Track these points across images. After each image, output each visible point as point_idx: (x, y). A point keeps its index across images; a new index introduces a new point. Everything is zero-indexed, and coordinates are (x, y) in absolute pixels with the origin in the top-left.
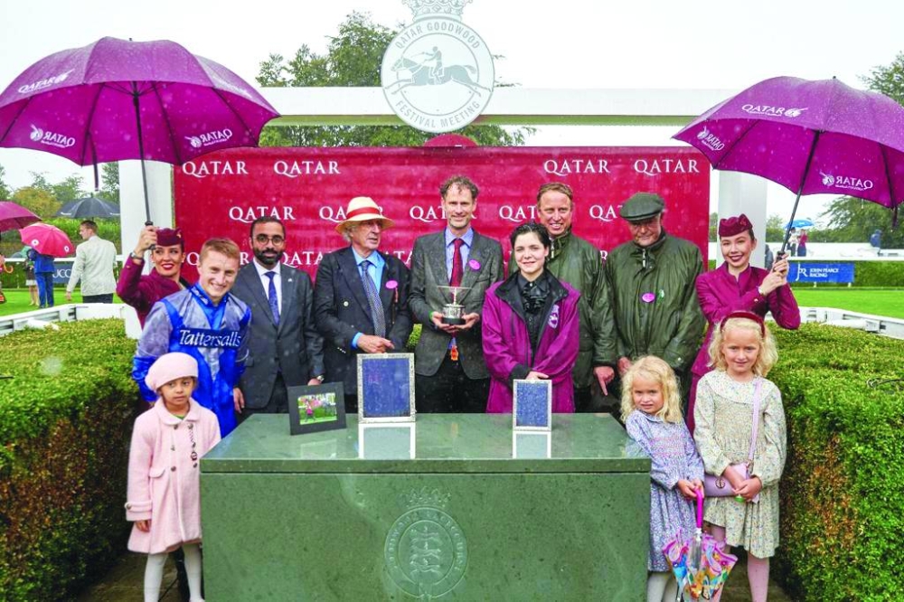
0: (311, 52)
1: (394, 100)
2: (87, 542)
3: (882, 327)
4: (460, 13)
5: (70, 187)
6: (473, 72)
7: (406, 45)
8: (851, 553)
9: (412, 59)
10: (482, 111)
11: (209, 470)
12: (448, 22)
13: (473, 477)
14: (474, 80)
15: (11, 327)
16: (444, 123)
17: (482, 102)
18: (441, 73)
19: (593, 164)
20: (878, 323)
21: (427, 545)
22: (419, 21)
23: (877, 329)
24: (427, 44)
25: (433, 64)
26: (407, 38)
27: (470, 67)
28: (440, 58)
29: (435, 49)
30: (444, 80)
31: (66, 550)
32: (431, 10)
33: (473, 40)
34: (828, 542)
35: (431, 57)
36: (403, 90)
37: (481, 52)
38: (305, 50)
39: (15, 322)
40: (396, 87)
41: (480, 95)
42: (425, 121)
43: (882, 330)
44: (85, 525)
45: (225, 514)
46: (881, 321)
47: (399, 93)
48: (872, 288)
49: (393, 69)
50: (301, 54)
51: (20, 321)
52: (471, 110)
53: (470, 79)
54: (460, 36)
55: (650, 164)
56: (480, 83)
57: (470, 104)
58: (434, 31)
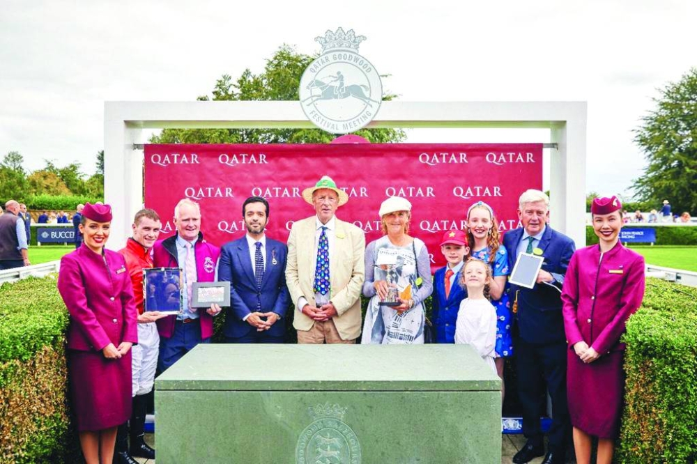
0: (252, 74)
1: (308, 110)
2: (65, 443)
3: (678, 278)
4: (357, 47)
5: (72, 171)
6: (367, 90)
7: (318, 70)
8: (662, 456)
9: (323, 81)
10: (373, 118)
11: (162, 388)
12: (348, 54)
13: (365, 394)
14: (367, 95)
15: (18, 276)
16: (345, 127)
17: (373, 111)
18: (343, 91)
19: (456, 156)
20: (675, 274)
21: (329, 448)
22: (327, 53)
23: (674, 278)
24: (333, 70)
25: (337, 84)
26: (318, 65)
27: (364, 86)
28: (342, 80)
29: (339, 73)
30: (345, 96)
31: (48, 450)
32: (336, 46)
33: (366, 67)
34: (643, 446)
35: (335, 79)
36: (315, 103)
37: (372, 75)
38: (247, 73)
39: (21, 273)
40: (310, 101)
41: (371, 106)
42: (331, 125)
43: (678, 280)
44: (63, 429)
45: (173, 423)
46: (677, 273)
47: (312, 105)
48: (670, 246)
49: (308, 88)
50: (245, 76)
51: (25, 272)
52: (365, 117)
53: (364, 95)
54: (357, 64)
55: (498, 157)
56: (372, 98)
57: (364, 113)
58: (338, 60)
